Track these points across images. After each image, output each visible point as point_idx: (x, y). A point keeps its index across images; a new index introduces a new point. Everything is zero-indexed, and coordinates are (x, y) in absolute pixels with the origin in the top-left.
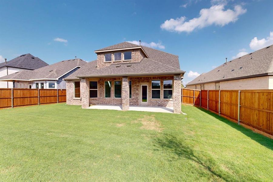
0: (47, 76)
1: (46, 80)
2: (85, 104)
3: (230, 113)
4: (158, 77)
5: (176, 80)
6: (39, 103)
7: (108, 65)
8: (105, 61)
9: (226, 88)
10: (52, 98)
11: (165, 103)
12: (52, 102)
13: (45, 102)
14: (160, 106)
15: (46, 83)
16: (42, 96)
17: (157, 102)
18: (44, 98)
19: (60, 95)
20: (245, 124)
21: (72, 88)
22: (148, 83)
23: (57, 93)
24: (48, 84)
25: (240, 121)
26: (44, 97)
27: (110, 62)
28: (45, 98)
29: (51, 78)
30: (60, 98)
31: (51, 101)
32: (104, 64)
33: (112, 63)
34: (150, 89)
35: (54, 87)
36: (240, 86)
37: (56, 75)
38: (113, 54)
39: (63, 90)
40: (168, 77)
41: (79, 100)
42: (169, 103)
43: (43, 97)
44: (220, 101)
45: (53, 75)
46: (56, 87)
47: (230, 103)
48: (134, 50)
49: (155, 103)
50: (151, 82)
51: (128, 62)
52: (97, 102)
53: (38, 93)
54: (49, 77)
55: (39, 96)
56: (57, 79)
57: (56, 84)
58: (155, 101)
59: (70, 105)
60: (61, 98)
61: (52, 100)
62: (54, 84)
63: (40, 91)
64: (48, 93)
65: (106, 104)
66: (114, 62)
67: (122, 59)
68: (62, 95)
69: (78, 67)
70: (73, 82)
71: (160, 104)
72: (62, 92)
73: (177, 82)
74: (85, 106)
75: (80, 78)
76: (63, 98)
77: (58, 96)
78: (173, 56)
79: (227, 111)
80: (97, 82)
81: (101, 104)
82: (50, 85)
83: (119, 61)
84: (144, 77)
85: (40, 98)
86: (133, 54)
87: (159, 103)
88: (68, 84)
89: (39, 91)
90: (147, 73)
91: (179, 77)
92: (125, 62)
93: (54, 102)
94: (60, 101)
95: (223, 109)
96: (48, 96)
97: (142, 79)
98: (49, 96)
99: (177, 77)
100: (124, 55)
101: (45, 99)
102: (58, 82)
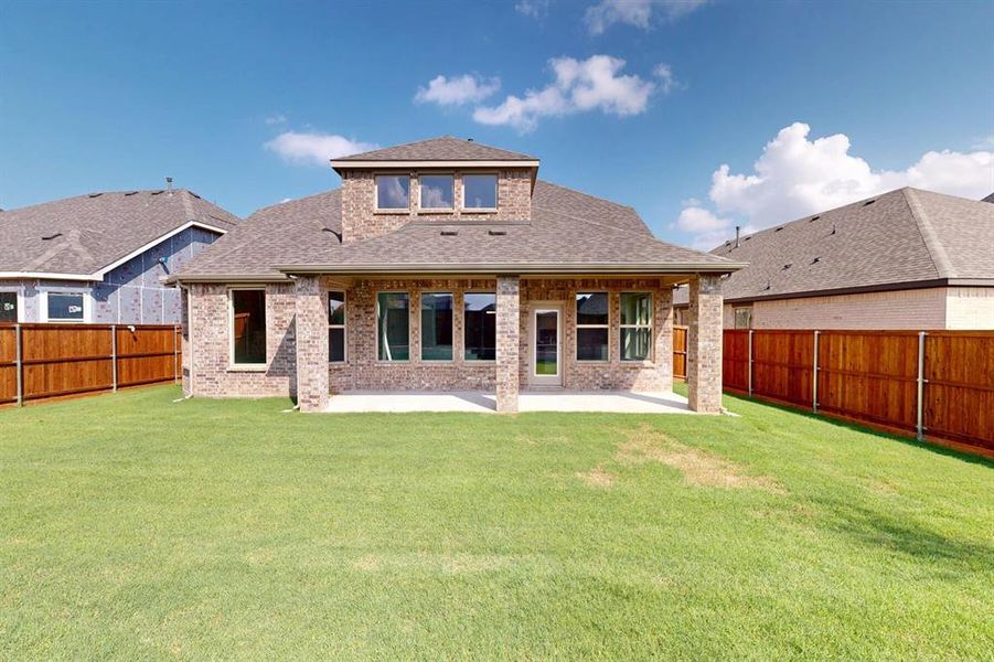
0: (39, 262)
1: (34, 280)
2: (314, 393)
3: (870, 406)
4: (599, 281)
5: (708, 293)
6: (19, 397)
7: (397, 224)
8: (376, 209)
9: (779, 322)
10: (87, 367)
11: (628, 375)
12: (87, 387)
13: (51, 390)
14: (611, 387)
15: (30, 294)
16: (38, 358)
17: (596, 374)
18: (46, 370)
19: (124, 353)
20: (949, 438)
21: (222, 322)
22: (562, 302)
23: (110, 342)
24: (42, 299)
25: (923, 430)
26: (46, 363)
27: (405, 211)
28: (51, 367)
29: (60, 272)
30: (124, 367)
31: (82, 382)
32: (376, 218)
33: (413, 216)
34: (573, 325)
35: (80, 314)
36: (836, 318)
37: (85, 258)
38: (415, 181)
39: (139, 328)
40: (638, 280)
41: (263, 375)
42: (639, 376)
43: (40, 363)
44: (818, 366)
45: (71, 255)
46: (90, 312)
47: (871, 372)
48: (506, 171)
49: (591, 378)
50: (574, 298)
51: (483, 218)
52: (344, 379)
53: (14, 345)
54: (48, 266)
55: (18, 362)
56: (98, 276)
57: (89, 300)
58: (591, 371)
59: (211, 400)
60: (130, 365)
61: (87, 379)
62: (80, 302)
63: (25, 332)
64: (65, 343)
65: (386, 388)
66: (419, 214)
67: (456, 203)
68: (134, 352)
69: (194, 227)
70: (227, 293)
71: (607, 382)
72: (135, 339)
73: (709, 301)
74: (314, 401)
75: (288, 275)
76: (137, 366)
77: (117, 358)
78: (616, 209)
79: (855, 397)
80: (342, 293)
81: (358, 387)
82: (57, 307)
83: (442, 210)
84: (550, 281)
85: (26, 368)
86: (505, 186)
87: (606, 376)
88: (202, 299)
89: (21, 334)
90: (560, 263)
91: (715, 283)
92: (470, 218)
93: (95, 386)
94: (124, 382)
95: (832, 390)
96: (65, 356)
97: (539, 286)
98: (72, 356)
99: (710, 284)
100: (463, 187)
101: (51, 375)
102: (101, 290)
